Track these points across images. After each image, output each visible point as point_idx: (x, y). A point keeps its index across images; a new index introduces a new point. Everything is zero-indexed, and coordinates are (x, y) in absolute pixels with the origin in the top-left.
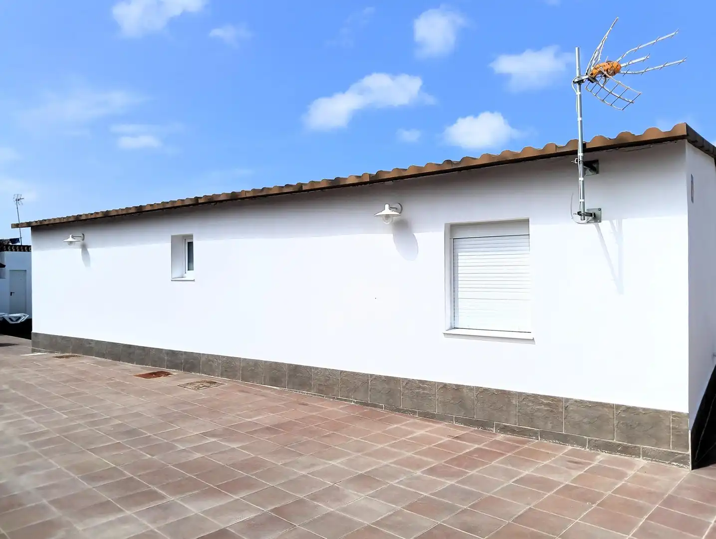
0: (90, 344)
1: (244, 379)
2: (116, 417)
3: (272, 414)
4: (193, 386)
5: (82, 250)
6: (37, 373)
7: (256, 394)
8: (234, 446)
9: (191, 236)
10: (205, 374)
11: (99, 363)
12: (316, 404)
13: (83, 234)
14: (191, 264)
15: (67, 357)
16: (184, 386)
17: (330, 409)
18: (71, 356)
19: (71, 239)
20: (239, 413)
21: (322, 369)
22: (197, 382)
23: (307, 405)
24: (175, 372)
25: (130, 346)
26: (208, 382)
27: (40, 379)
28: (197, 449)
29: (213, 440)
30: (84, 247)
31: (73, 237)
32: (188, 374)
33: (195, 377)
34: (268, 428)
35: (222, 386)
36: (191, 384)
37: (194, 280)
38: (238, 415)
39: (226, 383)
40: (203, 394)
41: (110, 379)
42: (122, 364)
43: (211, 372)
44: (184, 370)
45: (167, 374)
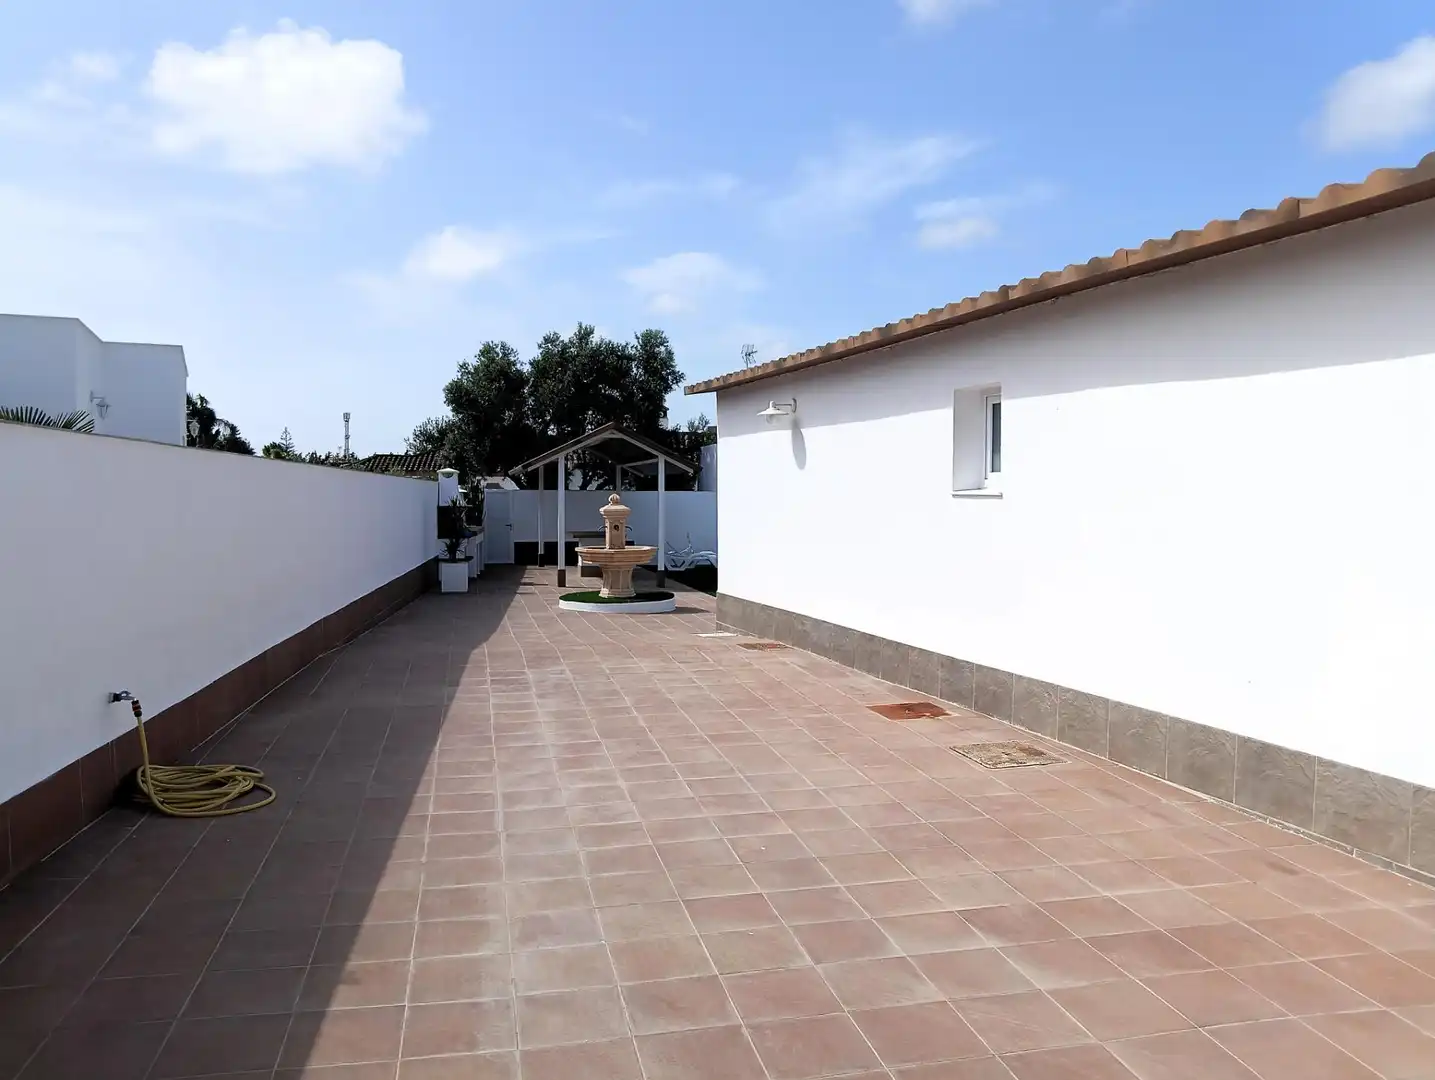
0: (803, 624)
1: (1117, 755)
2: (788, 815)
3: (1178, 887)
4: (984, 755)
5: (793, 434)
6: (694, 676)
7: (1142, 808)
8: (1043, 982)
9: (997, 391)
10: (1023, 725)
11: (813, 668)
12: (1322, 876)
13: (795, 401)
14: (996, 456)
15: (762, 647)
16: (965, 751)
17: (1377, 904)
18: (774, 646)
19: (771, 411)
20: (1083, 863)
21: (1347, 768)
22: (998, 745)
23: (1292, 872)
24: (955, 710)
25: (872, 638)
26: (1022, 750)
27: (694, 692)
28: (939, 967)
29: (991, 943)
30: (796, 427)
31: (775, 406)
32: (982, 721)
33: (993, 731)
34: (1154, 939)
35: (1058, 766)
36: (983, 747)
37: (1000, 496)
38: (1080, 870)
39: (1068, 759)
40: (1002, 784)
41: (817, 710)
42: (856, 674)
43: (1035, 722)
44: (978, 708)
45: (936, 712)
